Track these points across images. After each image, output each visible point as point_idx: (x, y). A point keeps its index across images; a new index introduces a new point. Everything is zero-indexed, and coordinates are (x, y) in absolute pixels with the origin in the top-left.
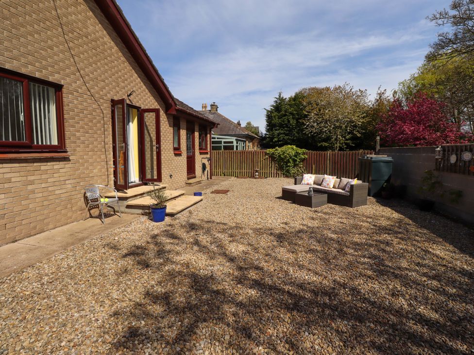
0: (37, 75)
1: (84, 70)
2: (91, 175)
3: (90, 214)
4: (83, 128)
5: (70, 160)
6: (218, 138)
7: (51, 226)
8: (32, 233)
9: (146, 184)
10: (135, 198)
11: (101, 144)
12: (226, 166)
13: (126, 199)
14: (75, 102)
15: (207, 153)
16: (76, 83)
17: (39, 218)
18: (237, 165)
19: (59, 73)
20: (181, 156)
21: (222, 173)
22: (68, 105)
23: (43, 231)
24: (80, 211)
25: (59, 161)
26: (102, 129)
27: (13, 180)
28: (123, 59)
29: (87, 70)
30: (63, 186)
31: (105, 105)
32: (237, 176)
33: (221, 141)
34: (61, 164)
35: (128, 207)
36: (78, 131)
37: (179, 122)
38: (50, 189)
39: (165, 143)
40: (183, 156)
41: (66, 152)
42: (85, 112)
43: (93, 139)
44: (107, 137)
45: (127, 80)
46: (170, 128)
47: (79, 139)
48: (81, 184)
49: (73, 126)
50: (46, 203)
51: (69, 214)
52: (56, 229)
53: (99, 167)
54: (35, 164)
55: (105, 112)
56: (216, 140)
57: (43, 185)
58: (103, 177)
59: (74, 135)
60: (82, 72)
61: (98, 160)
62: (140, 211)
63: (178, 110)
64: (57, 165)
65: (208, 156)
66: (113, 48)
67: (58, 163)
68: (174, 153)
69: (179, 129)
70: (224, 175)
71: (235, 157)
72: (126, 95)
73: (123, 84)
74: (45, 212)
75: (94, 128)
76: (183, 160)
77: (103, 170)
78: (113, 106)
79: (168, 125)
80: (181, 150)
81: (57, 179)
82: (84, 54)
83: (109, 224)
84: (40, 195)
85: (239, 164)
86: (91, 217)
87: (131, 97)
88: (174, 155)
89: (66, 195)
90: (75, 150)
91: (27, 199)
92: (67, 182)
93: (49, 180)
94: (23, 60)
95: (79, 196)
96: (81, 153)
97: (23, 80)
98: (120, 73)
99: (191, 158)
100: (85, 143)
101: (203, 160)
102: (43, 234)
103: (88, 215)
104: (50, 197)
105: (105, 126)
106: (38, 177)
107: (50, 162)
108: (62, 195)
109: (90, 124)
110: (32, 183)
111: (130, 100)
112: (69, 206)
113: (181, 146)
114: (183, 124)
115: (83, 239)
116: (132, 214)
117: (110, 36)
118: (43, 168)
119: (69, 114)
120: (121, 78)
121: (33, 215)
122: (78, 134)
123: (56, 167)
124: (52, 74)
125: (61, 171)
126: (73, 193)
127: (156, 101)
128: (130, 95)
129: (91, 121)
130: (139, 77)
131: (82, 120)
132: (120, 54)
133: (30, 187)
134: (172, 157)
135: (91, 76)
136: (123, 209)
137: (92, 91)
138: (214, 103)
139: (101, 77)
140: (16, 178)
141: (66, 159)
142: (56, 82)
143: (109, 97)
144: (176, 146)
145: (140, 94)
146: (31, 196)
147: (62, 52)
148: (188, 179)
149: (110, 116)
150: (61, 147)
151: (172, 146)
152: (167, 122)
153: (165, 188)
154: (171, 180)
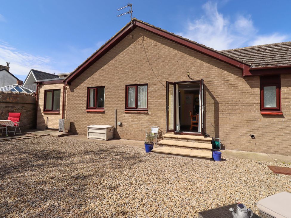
0: (139, 83)
4: (156, 100)
5: (149, 114)
14: (153, 89)
16: (153, 80)
19: (147, 79)
20: (282, 117)
29: (159, 73)
36: (153, 102)
40: (287, 118)
41: (148, 111)
42: (157, 92)
45: (188, 67)
46: (251, 89)
47: (153, 105)
50: (138, 129)
66: (177, 54)
68: (262, 114)
72: (187, 76)
73: (185, 71)
75: (162, 99)
80: (282, 111)
84: (136, 126)
90: (151, 110)
92: (147, 123)
96: (154, 111)
97: (135, 86)
98: (182, 65)
100: (156, 107)
107: (141, 114)
111: (190, 78)
114: (289, 81)
117: (175, 49)
120: (183, 68)
121: (134, 132)
123: (143, 116)
124: (144, 80)
125: (145, 118)
131: (155, 96)
135: (162, 75)
139: (168, 73)
140: (130, 118)
142: (145, 83)
144: (272, 106)
147: (148, 70)
151: (258, 106)
154: (253, 141)
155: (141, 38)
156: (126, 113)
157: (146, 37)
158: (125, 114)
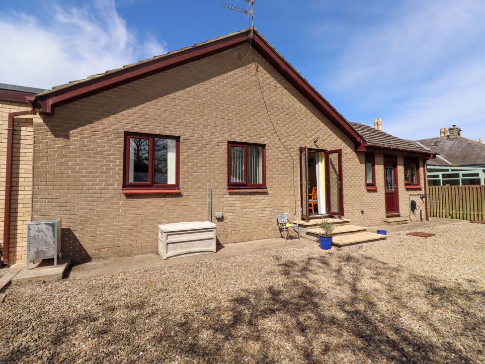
0: (252, 141)
1: (280, 131)
2: (282, 205)
3: (281, 235)
4: (278, 171)
5: (268, 194)
6: (452, 170)
7: (255, 238)
8: (245, 239)
9: (332, 217)
10: (315, 227)
11: (291, 182)
12: (454, 206)
13: (306, 226)
14: (273, 154)
15: (420, 189)
16: (274, 141)
17: (248, 231)
18: (472, 204)
19: (264, 137)
20: (377, 192)
21: (448, 214)
22: (269, 157)
23: (250, 240)
24: (274, 231)
25: (262, 194)
26: (292, 171)
27: (236, 205)
28: (311, 114)
29: (281, 130)
30: (264, 212)
31: (295, 153)
32: (472, 219)
33: (458, 174)
34: (262, 197)
35: (308, 233)
36: (274, 174)
37: (374, 157)
38: (255, 213)
39: (355, 180)
40: (379, 192)
41: (266, 188)
42: (280, 160)
43: (284, 179)
44: (296, 177)
45: (314, 130)
46: (360, 165)
47: (275, 179)
48: (276, 211)
49: (271, 171)
50: (253, 222)
51: (267, 232)
52: (258, 240)
53: (289, 200)
54: (248, 196)
55: (294, 158)
56: (450, 172)
57: (252, 210)
58: (292, 208)
59: (272, 177)
60: (278, 133)
61: (288, 194)
62: (315, 238)
63: (368, 147)
64: (260, 197)
65: (422, 192)
66: (302, 109)
67: (261, 196)
68: (367, 189)
69: (373, 165)
70: (452, 218)
71: (468, 195)
72: (313, 142)
73: (310, 134)
74: (252, 227)
75: (286, 171)
76: (380, 197)
77: (292, 202)
78: (301, 152)
79: (358, 162)
80: (377, 186)
81: (260, 207)
82: (280, 120)
83: (289, 244)
84: (249, 216)
85: (476, 204)
86: (282, 237)
87: (318, 143)
88: (366, 190)
89: (265, 218)
90: (272, 187)
91: (243, 217)
92: (266, 209)
93: (255, 207)
94: (244, 134)
95: (273, 220)
96: (276, 189)
97: (243, 146)
98: (307, 126)
99: (394, 194)
100: (278, 182)
101: (412, 197)
102: (250, 242)
103: (280, 236)
104: (255, 218)
105: (295, 168)
106: (249, 204)
107: (256, 195)
108: (263, 218)
109: (283, 168)
110: (245, 208)
111: (316, 145)
112: (267, 226)
113: (376, 182)
114: (379, 159)
115: (266, 249)
116: (310, 240)
117: (300, 101)
118: (252, 199)
119: (269, 162)
120: (308, 130)
121: (245, 228)
122: (274, 176)
123: (259, 198)
124: (260, 138)
125: (263, 201)
126: (269, 217)
127: (344, 141)
128: (316, 141)
129: (284, 166)
130: (326, 125)
131: (277, 166)
132: (308, 111)
133: (244, 210)
134: (364, 193)
135: (285, 134)
136: (304, 235)
137: (285, 144)
138: (454, 126)
139: (292, 133)
140: (238, 204)
141: (266, 193)
142: (261, 143)
143: (298, 146)
144: (370, 181)
145: (326, 139)
146: (245, 216)
147: (266, 123)
148: (388, 217)
149: (298, 160)
150: (263, 186)
151: (365, 182)
152: (357, 160)
153: (348, 222)
154: (362, 216)
155: (253, 65)
156: (230, 194)
157: (262, 66)
158: (228, 196)
